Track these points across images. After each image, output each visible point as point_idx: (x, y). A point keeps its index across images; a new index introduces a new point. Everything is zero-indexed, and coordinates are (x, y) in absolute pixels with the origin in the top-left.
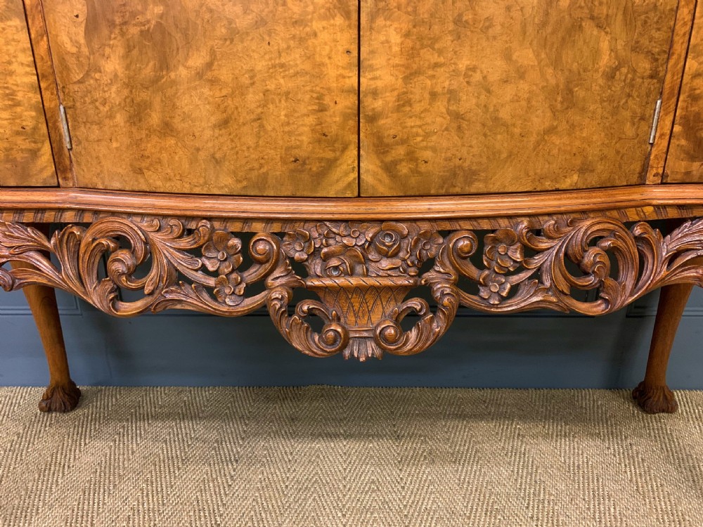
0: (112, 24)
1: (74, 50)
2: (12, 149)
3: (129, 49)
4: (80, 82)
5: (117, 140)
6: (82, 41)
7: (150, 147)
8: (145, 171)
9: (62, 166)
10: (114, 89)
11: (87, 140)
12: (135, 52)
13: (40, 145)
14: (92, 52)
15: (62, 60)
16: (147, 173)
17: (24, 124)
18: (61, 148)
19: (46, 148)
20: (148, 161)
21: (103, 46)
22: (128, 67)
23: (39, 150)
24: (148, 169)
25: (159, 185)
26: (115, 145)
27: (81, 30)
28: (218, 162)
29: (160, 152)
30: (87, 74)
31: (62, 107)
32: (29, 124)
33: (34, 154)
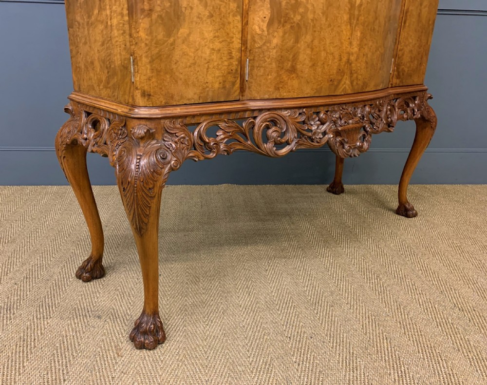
0: (280, 22)
1: (260, 32)
2: (225, 81)
3: (285, 33)
4: (259, 48)
5: (271, 75)
6: (265, 29)
7: (285, 77)
8: (280, 89)
9: (242, 90)
10: (275, 51)
11: (256, 75)
12: (287, 35)
13: (236, 79)
14: (269, 34)
15: (253, 37)
16: (281, 90)
17: (232, 68)
18: (244, 80)
19: (238, 81)
20: (283, 84)
21: (274, 31)
22: (283, 41)
23: (236, 81)
24: (282, 88)
25: (285, 95)
26: (270, 77)
27: (265, 25)
28: (308, 83)
29: (288, 80)
30: (264, 44)
31: (248, 60)
32: (234, 68)
33: (234, 84)
